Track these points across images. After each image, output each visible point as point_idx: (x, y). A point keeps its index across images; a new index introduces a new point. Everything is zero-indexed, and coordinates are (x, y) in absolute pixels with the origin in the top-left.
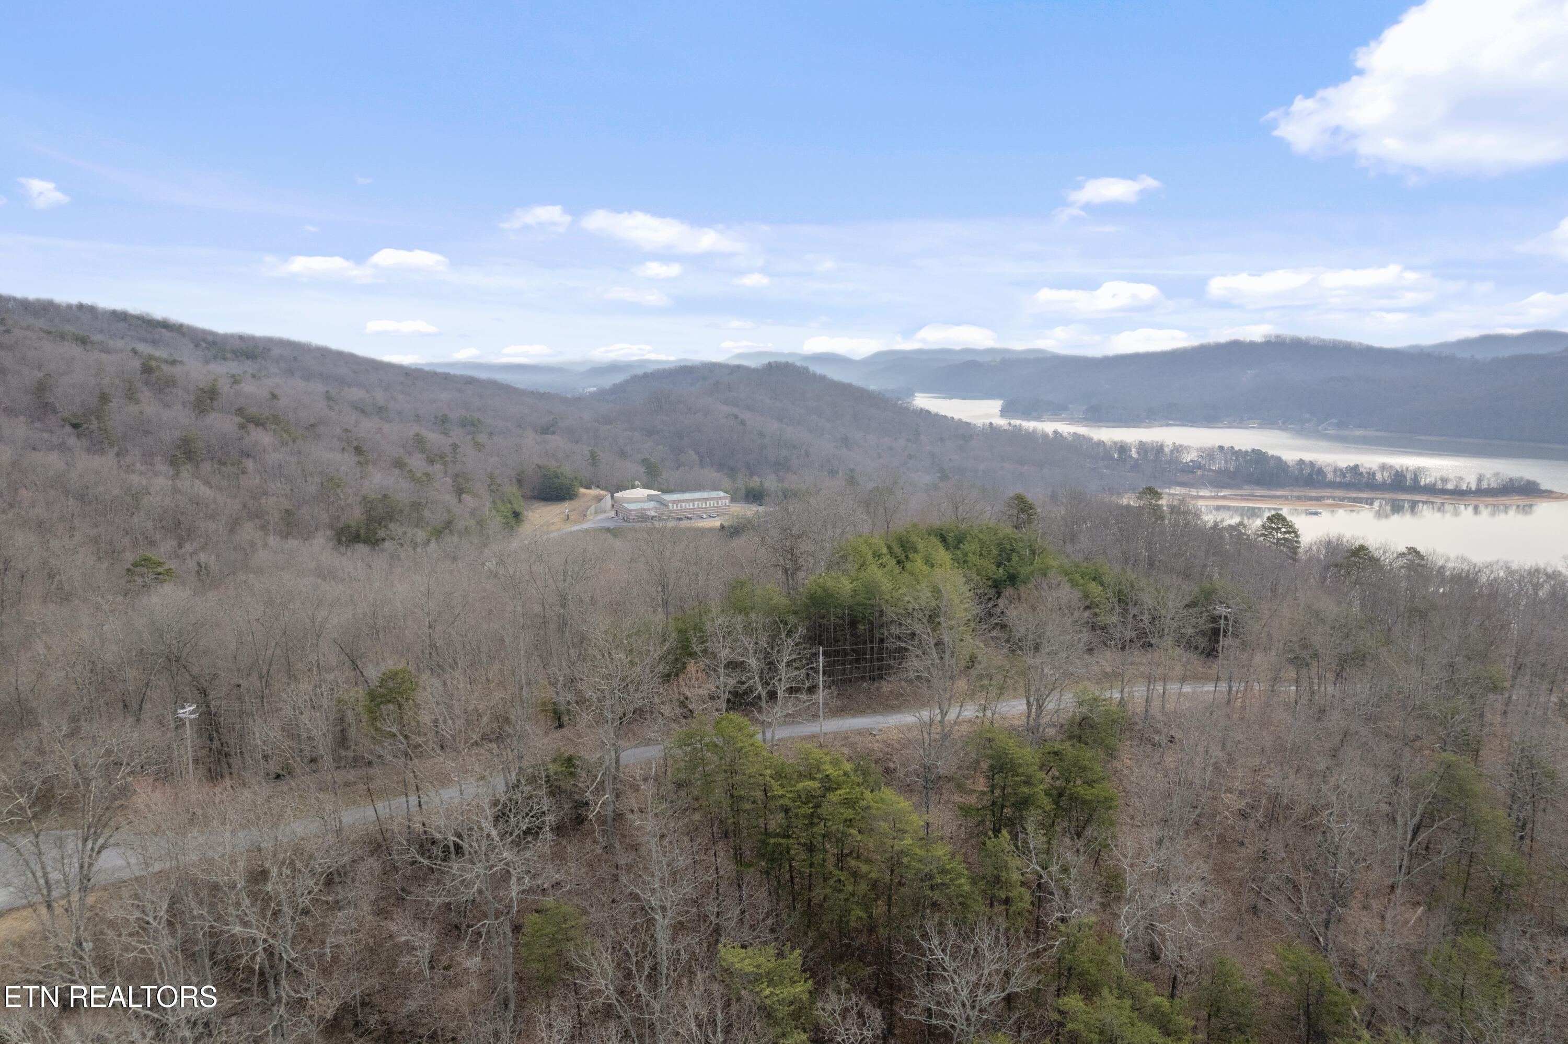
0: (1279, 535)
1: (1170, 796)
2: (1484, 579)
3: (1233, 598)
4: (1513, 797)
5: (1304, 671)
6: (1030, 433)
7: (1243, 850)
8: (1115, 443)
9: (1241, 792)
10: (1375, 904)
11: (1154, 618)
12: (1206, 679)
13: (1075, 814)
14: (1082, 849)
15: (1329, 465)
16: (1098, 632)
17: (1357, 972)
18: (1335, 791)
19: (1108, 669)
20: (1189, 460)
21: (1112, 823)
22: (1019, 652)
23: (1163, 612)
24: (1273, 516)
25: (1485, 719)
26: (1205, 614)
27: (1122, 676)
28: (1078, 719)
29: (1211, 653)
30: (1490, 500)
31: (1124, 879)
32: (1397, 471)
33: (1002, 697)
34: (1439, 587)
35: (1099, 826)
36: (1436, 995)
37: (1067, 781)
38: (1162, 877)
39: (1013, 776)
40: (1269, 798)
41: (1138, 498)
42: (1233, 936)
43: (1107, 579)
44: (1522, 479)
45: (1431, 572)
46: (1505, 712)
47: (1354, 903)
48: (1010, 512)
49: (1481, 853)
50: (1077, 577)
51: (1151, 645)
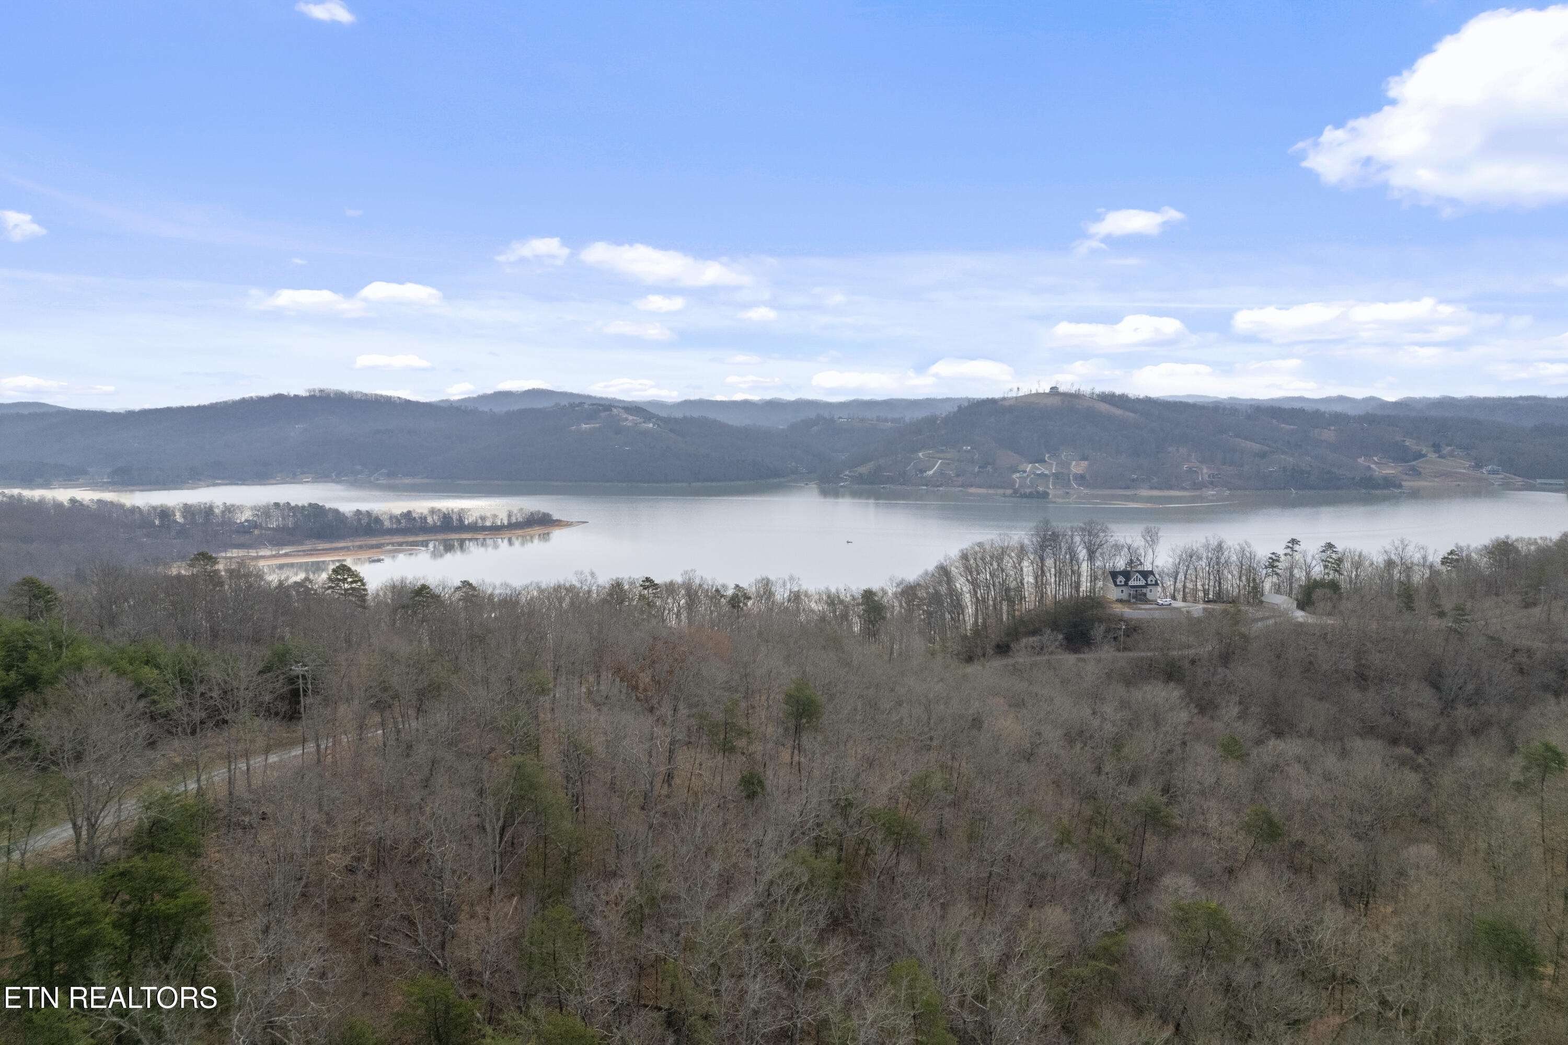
0: (346, 585)
1: (270, 876)
2: (523, 600)
3: (309, 655)
4: (568, 778)
5: (387, 713)
6: (35, 503)
7: (356, 905)
8: (155, 508)
9: (345, 848)
10: (479, 910)
11: (225, 692)
12: (292, 743)
13: (157, 936)
14: (172, 973)
15: (385, 513)
16: (161, 721)
17: (474, 978)
18: (431, 818)
19: (178, 760)
20: (243, 520)
21: (206, 930)
22: (53, 768)
23: (235, 684)
24: (338, 567)
25: (540, 719)
26: (282, 677)
27: (197, 764)
28: (147, 825)
29: (293, 716)
30: (519, 532)
31: (230, 986)
32: (444, 514)
33: (34, 830)
34: (491, 612)
35: (191, 939)
36: (537, 968)
37: (142, 901)
38: (274, 966)
39: (63, 921)
40: (373, 846)
41: (190, 566)
42: (358, 996)
43: (162, 661)
44: (539, 512)
45: (483, 600)
46: (553, 709)
47: (463, 917)
48: (18, 601)
49: (552, 833)
50: (124, 663)
51: (225, 722)
